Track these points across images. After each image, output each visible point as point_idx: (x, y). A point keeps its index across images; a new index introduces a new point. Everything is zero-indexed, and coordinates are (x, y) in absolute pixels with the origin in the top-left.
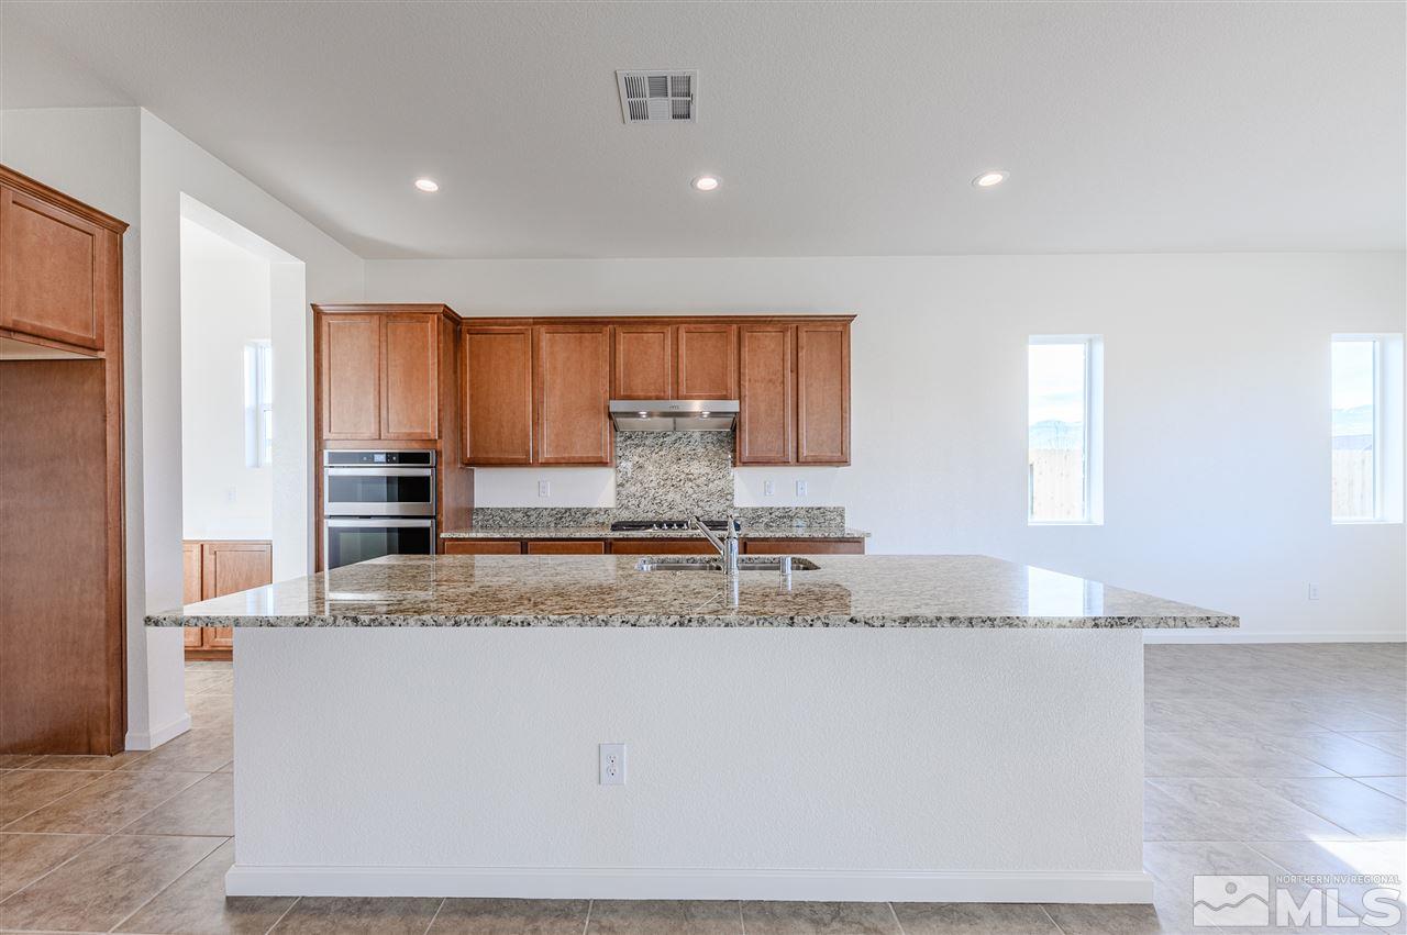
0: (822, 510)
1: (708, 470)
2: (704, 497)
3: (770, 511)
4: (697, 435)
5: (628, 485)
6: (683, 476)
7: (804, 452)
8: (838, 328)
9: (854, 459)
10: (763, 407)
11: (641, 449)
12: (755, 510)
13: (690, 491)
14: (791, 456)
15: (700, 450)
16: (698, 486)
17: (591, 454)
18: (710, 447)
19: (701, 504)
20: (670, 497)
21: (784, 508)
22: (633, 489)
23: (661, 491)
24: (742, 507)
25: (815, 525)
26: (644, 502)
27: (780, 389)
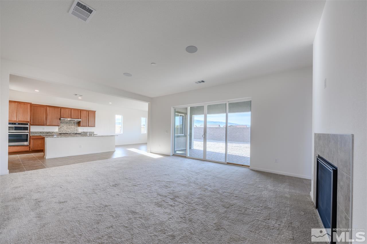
0: (91, 132)
1: (74, 127)
4: (73, 123)
6: (70, 128)
7: (89, 125)
8: (94, 112)
9: (96, 126)
10: (84, 120)
11: (64, 124)
12: (82, 132)
14: (88, 126)
15: (73, 125)
16: (73, 129)
17: (56, 124)
18: (75, 124)
20: (68, 130)
22: (62, 129)
24: (79, 132)
27: (86, 118)
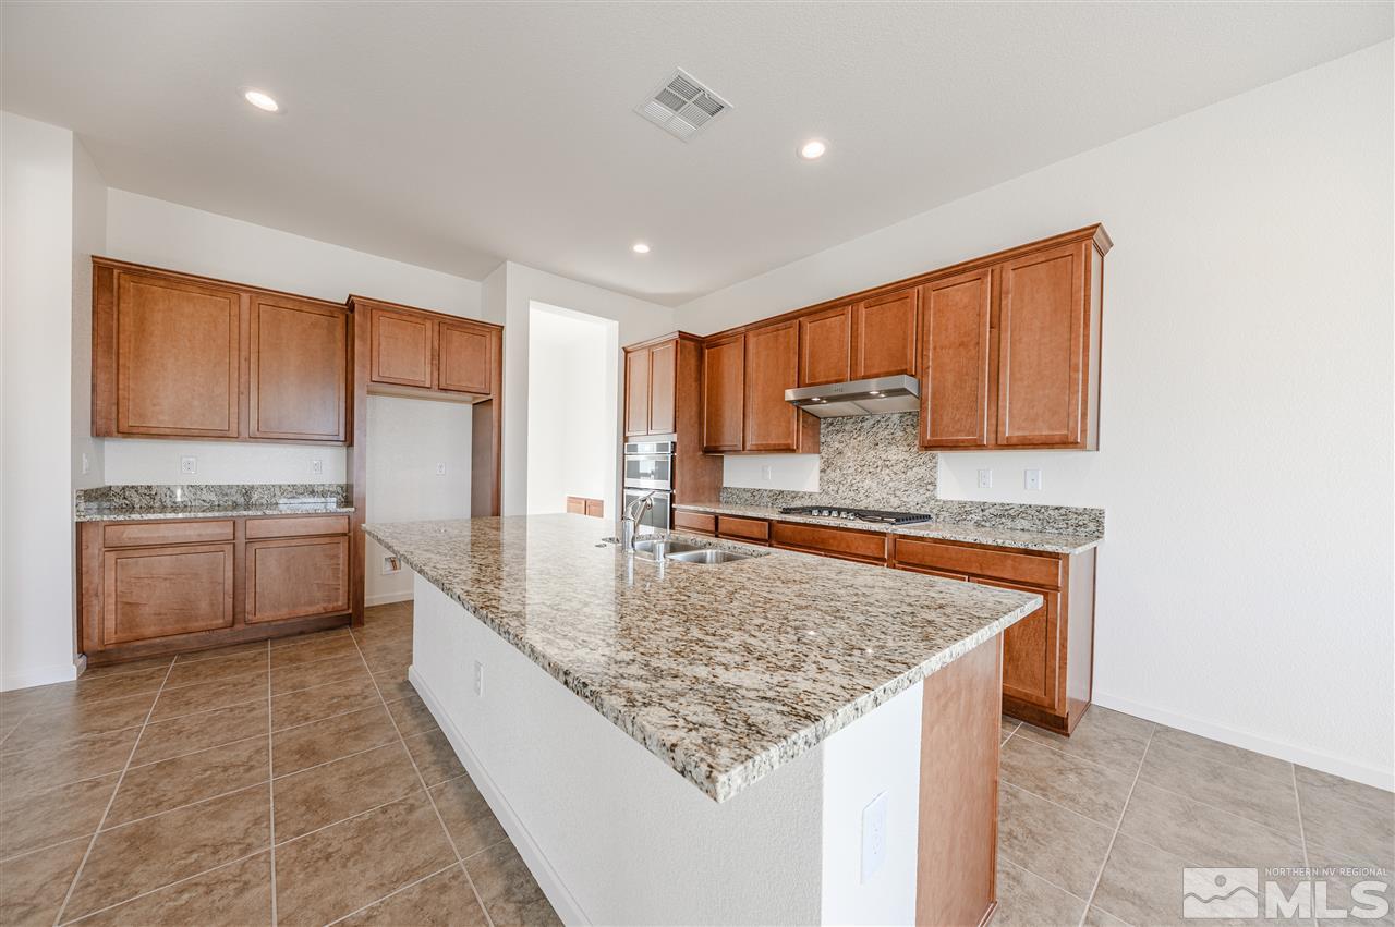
0: (1062, 511)
1: (907, 456)
2: (902, 486)
3: (983, 507)
4: (895, 418)
5: (829, 471)
6: (880, 462)
7: (1006, 431)
10: (950, 378)
11: (840, 435)
12: (962, 505)
13: (887, 479)
14: (990, 437)
15: (899, 433)
16: (896, 474)
17: (782, 441)
18: (909, 429)
19: (898, 493)
20: (867, 484)
21: (1002, 505)
23: (858, 478)
24: (945, 499)
25: (1049, 530)
26: (842, 488)
27: (974, 352)
